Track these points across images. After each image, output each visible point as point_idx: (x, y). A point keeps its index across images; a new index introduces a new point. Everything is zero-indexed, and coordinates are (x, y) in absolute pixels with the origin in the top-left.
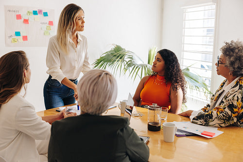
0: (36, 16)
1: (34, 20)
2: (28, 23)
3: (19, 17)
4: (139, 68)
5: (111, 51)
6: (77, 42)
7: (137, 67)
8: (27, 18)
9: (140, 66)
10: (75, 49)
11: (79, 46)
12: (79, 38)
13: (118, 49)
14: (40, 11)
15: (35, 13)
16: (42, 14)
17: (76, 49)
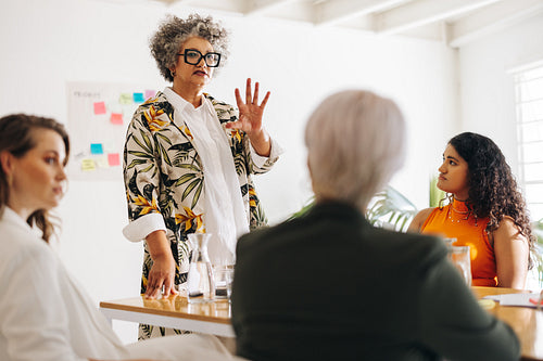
2: (122, 123)
3: (100, 108)
8: (118, 112)
15: (138, 98)
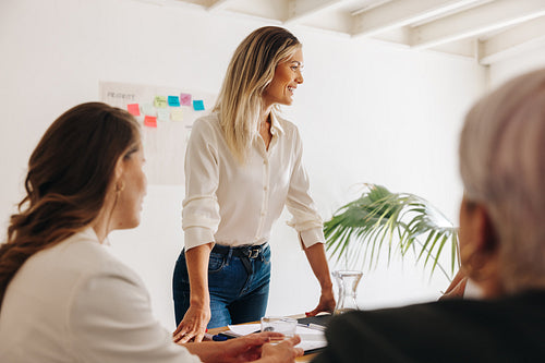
0: (175, 109)
1: (171, 117)
2: (155, 126)
4: (446, 238)
5: (361, 199)
6: (271, 136)
7: (439, 235)
8: (152, 114)
9: (447, 233)
10: (263, 156)
11: (274, 148)
12: (276, 123)
13: (379, 193)
14: (186, 99)
15: (173, 101)
16: (189, 105)
17: (267, 154)
